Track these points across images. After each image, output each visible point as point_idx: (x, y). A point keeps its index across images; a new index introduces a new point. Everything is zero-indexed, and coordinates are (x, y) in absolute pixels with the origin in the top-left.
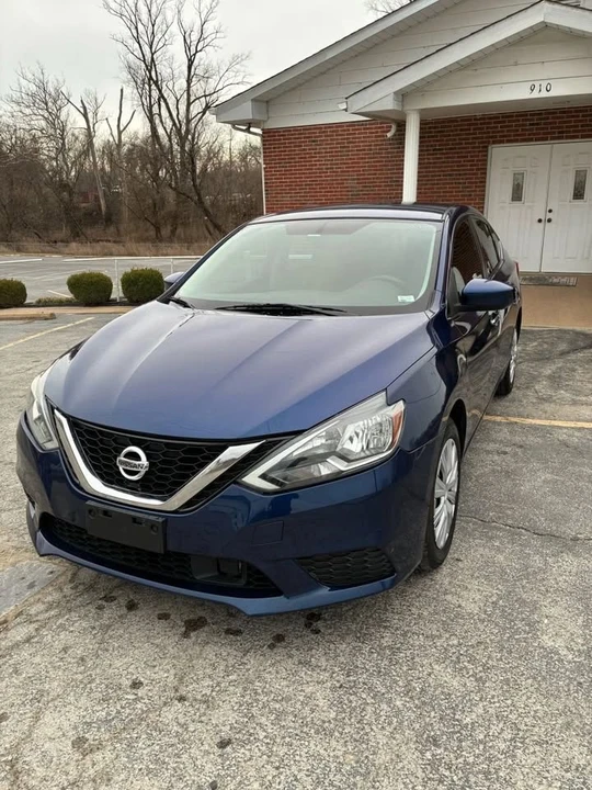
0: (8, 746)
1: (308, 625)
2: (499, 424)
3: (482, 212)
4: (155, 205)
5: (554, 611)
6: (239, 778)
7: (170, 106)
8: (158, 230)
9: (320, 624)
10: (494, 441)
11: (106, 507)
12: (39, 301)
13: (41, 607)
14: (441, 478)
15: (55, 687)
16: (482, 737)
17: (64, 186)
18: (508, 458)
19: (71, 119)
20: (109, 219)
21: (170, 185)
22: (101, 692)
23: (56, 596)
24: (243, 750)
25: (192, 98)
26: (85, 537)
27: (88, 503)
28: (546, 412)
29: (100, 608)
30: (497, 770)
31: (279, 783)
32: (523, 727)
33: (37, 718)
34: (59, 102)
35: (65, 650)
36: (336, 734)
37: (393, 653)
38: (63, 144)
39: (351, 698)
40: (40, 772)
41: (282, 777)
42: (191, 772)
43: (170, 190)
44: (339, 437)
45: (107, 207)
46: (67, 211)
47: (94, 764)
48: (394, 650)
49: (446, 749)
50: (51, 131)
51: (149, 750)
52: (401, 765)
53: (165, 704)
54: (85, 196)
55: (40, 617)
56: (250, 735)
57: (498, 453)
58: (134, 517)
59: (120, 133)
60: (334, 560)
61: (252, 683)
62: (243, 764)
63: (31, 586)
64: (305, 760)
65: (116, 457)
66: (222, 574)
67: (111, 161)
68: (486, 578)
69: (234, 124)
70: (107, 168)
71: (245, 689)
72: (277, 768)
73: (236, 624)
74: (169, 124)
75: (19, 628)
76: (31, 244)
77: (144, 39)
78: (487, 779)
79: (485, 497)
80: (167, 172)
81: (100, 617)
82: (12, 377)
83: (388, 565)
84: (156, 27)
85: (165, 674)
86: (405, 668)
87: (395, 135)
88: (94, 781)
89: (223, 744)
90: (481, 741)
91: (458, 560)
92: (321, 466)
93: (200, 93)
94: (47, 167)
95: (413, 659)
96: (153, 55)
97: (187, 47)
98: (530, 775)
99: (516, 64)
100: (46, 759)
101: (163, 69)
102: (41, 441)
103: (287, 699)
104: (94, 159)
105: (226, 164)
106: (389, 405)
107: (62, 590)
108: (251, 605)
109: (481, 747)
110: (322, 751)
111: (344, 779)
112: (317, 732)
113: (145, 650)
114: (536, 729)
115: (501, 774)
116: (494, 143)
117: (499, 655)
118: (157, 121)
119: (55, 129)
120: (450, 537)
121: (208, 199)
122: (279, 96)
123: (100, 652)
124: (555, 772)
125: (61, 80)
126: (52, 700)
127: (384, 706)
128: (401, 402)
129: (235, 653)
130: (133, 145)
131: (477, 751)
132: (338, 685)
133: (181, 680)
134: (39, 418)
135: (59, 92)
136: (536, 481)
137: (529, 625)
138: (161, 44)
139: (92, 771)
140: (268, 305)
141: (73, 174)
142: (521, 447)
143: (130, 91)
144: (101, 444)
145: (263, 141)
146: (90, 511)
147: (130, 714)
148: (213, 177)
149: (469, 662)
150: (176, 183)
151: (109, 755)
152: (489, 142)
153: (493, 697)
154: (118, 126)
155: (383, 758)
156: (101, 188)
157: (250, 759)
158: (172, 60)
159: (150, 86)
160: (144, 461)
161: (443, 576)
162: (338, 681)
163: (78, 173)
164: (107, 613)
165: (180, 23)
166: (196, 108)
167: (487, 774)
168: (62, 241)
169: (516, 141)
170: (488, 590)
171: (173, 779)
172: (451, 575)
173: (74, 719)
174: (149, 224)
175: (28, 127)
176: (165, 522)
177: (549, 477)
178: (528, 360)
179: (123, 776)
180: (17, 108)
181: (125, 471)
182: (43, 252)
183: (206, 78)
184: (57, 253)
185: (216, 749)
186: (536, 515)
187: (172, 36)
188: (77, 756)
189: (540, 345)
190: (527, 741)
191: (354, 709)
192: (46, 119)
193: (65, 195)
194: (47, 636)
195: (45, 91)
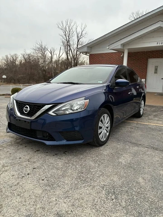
1: (64, 153)
2: (134, 123)
6: (34, 174)
7: (72, 51)
9: (67, 153)
10: (131, 126)
11: (20, 119)
13: (6, 145)
14: (102, 122)
16: (94, 173)
17: (44, 70)
18: (133, 129)
19: (47, 54)
22: (12, 159)
24: (38, 170)
27: (16, 118)
28: (149, 122)
32: (105, 173)
34: (45, 50)
35: (8, 152)
38: (45, 60)
41: (44, 175)
42: (25, 172)
46: (44, 76)
47: (4, 169)
49: (84, 174)
50: (42, 57)
51: (17, 168)
52: (72, 175)
53: (25, 162)
54: (49, 73)
55: (5, 147)
56: (41, 168)
57: (131, 128)
59: (59, 58)
62: (37, 172)
64: (51, 172)
65: (23, 108)
66: (44, 136)
68: (113, 149)
69: (83, 53)
70: (55, 66)
71: (44, 161)
72: (44, 173)
74: (71, 55)
77: (67, 35)
78: (90, 180)
79: (122, 136)
84: (70, 32)
85: (27, 157)
89: (34, 168)
91: (108, 146)
92: (67, 111)
94: (40, 65)
96: (69, 39)
97: (78, 37)
99: (153, 37)
101: (71, 43)
102: (10, 107)
104: (52, 64)
106: (85, 100)
107: (12, 143)
108: (48, 143)
109: (93, 175)
110: (55, 172)
111: (58, 176)
112: (56, 169)
113: (25, 153)
114: (108, 174)
115: (95, 180)
116: (150, 58)
117: (107, 161)
118: (68, 55)
122: (94, 46)
123: (15, 153)
124: (108, 181)
125: (46, 45)
127: (74, 167)
129: (45, 155)
130: (62, 60)
131: (91, 176)
133: (30, 158)
135: (45, 48)
136: (137, 134)
138: (71, 37)
141: (47, 67)
142: (138, 127)
143: (63, 48)
144: (21, 106)
145: (89, 57)
151: (8, 168)
152: (148, 58)
153: (101, 168)
154: (59, 56)
156: (53, 71)
158: (74, 40)
159: (68, 46)
161: (102, 148)
165: (76, 31)
170: (111, 151)
171: (20, 172)
172: (104, 148)
173: (4, 162)
175: (37, 56)
176: (31, 122)
177: (141, 133)
178: (150, 112)
179: (10, 171)
180: (35, 51)
181: (25, 111)
183: (82, 44)
185: (32, 169)
187: (74, 35)
188: (2, 167)
189: (156, 109)
190: (104, 175)
192: (41, 54)
193: (44, 72)
194: (5, 149)
195: (42, 47)
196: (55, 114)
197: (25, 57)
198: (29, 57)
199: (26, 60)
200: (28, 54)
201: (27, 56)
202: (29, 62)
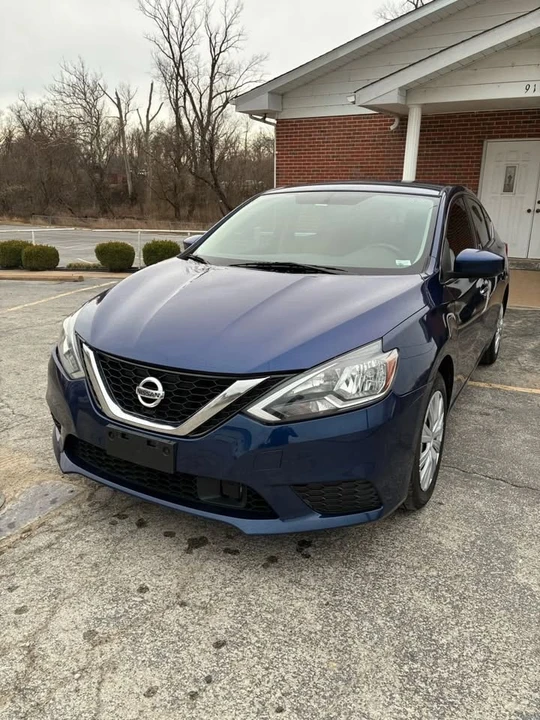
0: (26, 634)
1: (299, 551)
2: (483, 389)
3: (476, 193)
4: (176, 187)
5: (529, 553)
6: (231, 675)
7: (194, 100)
8: (177, 210)
9: (310, 550)
10: (478, 403)
11: (125, 430)
12: (70, 266)
13: (62, 520)
14: (428, 425)
15: (71, 587)
16: (456, 656)
17: (97, 168)
18: (490, 419)
20: (135, 199)
21: (190, 170)
22: (112, 593)
23: (75, 511)
24: (236, 651)
25: (214, 94)
26: (104, 458)
27: (108, 426)
28: (528, 381)
29: (114, 523)
30: (469, 686)
31: (268, 682)
32: (495, 651)
33: (53, 613)
34: (96, 93)
35: (81, 556)
36: (321, 643)
37: (377, 579)
38: (98, 130)
39: (336, 614)
40: (54, 658)
41: (271, 677)
42: (189, 667)
43: (190, 175)
44: (337, 379)
45: (134, 187)
46: (98, 190)
47: (102, 654)
48: (377, 576)
49: (422, 664)
50: (88, 119)
51: (152, 645)
52: (380, 675)
53: (168, 607)
54: (114, 178)
55: (61, 528)
56: (244, 639)
57: (480, 414)
58: (149, 440)
59: (148, 122)
60: (327, 489)
61: (247, 595)
62: (236, 663)
63: (54, 502)
64: (292, 663)
65: (135, 387)
66: (225, 497)
67: (139, 147)
68: (466, 520)
69: (251, 114)
70: (135, 154)
71: (240, 600)
72: (267, 669)
73: (233, 545)
74: (192, 116)
75: (42, 536)
76: (65, 217)
77: (175, 39)
78: (459, 693)
79: (468, 451)
80: (188, 158)
81: (112, 532)
82: (45, 327)
83: (376, 498)
84: (185, 29)
85: (169, 582)
86: (387, 593)
87: (397, 128)
88: (101, 668)
89: (219, 645)
90: (455, 660)
91: (441, 504)
92: (319, 404)
93: (222, 89)
94: (83, 150)
95: (394, 585)
96: (181, 53)
97: (212, 47)
98: (501, 693)
99: (513, 65)
100: (59, 648)
101: (189, 67)
102: (69, 372)
103: (278, 611)
104: (124, 145)
105: (241, 154)
106: (384, 352)
107: (80, 508)
108: (249, 526)
109: (456, 665)
110: (308, 658)
111: (328, 683)
112: (304, 641)
113: (152, 562)
114: (508, 653)
115: (473, 690)
116: (489, 138)
117: (475, 587)
118: (182, 112)
119: (92, 117)
120: (434, 482)
121: (223, 184)
122: (294, 89)
123: (112, 560)
124: (524, 691)
125: (99, 73)
126: (68, 597)
127: (366, 623)
128: (395, 351)
129: (232, 569)
130: (159, 133)
131: (451, 669)
132: (325, 603)
133: (183, 589)
134: (69, 352)
135: (96, 85)
136: (516, 440)
137: (504, 563)
138: (189, 44)
139: (100, 660)
140: (277, 264)
141: (105, 157)
142: (503, 410)
143: (159, 85)
144: (122, 374)
145: (277, 130)
146: (110, 433)
147: (136, 614)
148: (229, 165)
149: (446, 591)
150: (195, 168)
151: (116, 647)
152: (484, 137)
153: (468, 623)
154: (147, 116)
155: (363, 668)
156: (129, 171)
157: (243, 659)
158: (198, 59)
159: (177, 81)
160: (160, 391)
161: (426, 516)
162: (325, 599)
163: (109, 157)
164: (119, 529)
165: (207, 25)
166: (217, 102)
167: (460, 689)
168: (92, 217)
169: (510, 137)
170: (466, 531)
171: (173, 672)
172: (433, 516)
173: (87, 615)
174: (169, 204)
175: (68, 115)
176: (176, 447)
177: (528, 437)
178: (512, 336)
179: (127, 666)
180: (59, 97)
181: (143, 398)
182: (75, 226)
183: (227, 75)
184: (87, 227)
185: (212, 649)
186: (514, 469)
187: (200, 37)
188: (88, 646)
189: (524, 322)
190: (498, 663)
191: (338, 624)
192: (84, 108)
193: (97, 175)
194: (66, 544)
195: (84, 83)
196: (276, 414)
197: (22, 117)
198: (41, 118)
199: (26, 130)
200: (33, 108)
201: (32, 114)
202: (41, 138)
